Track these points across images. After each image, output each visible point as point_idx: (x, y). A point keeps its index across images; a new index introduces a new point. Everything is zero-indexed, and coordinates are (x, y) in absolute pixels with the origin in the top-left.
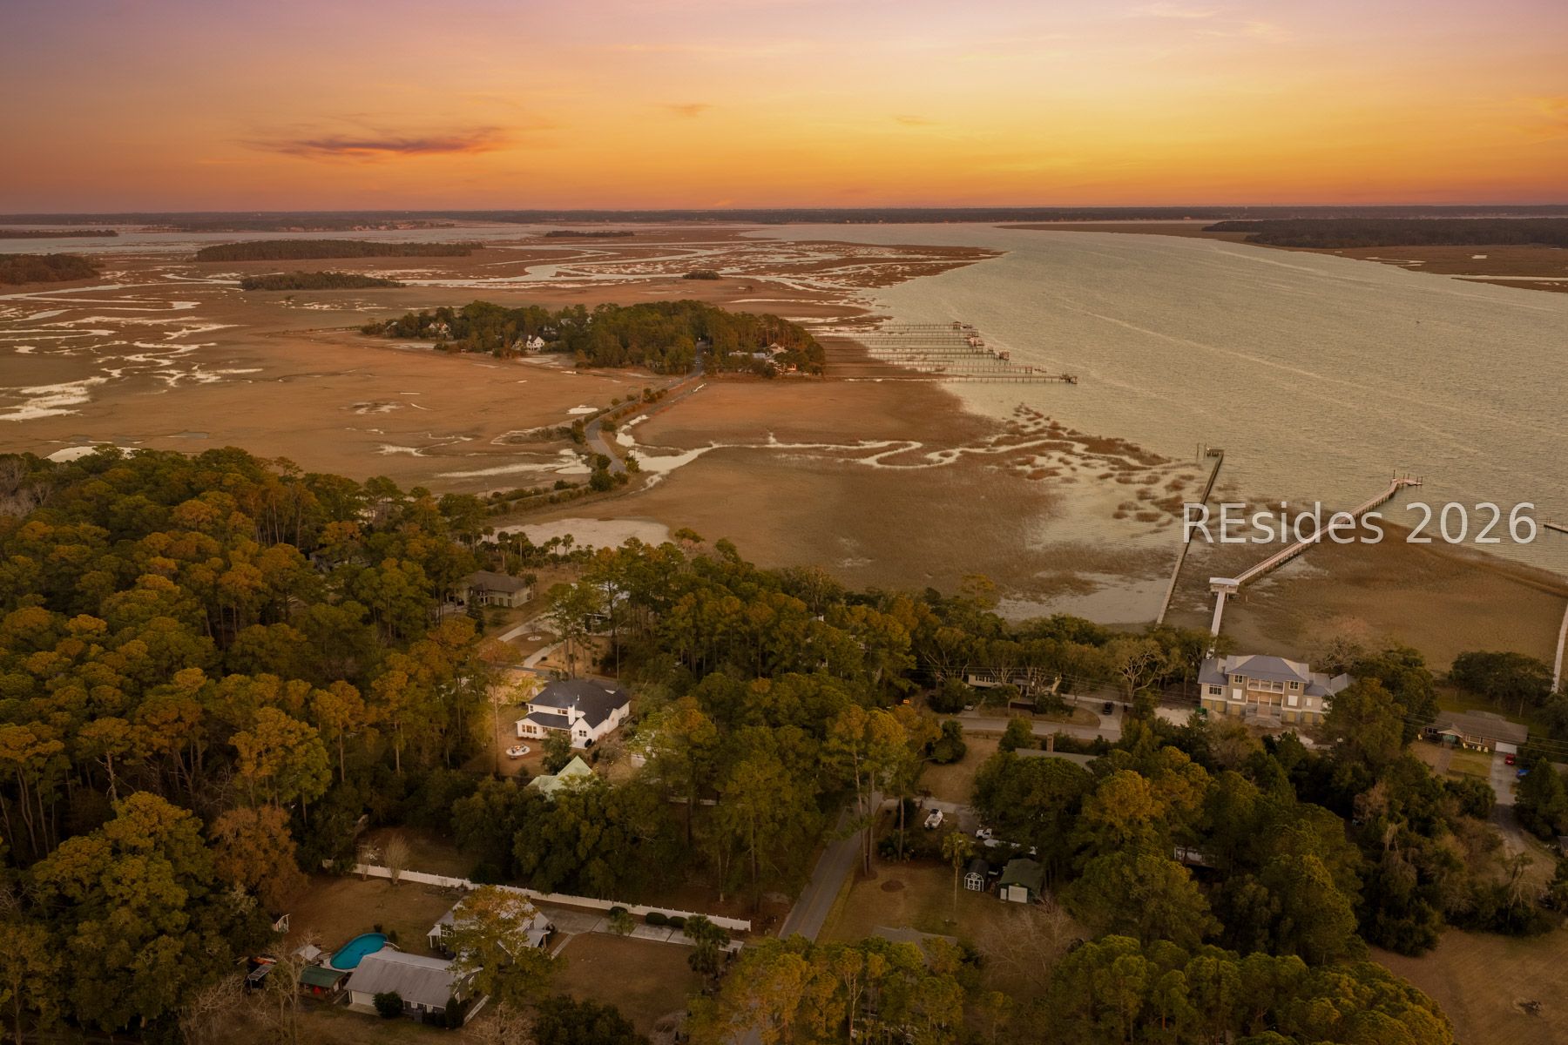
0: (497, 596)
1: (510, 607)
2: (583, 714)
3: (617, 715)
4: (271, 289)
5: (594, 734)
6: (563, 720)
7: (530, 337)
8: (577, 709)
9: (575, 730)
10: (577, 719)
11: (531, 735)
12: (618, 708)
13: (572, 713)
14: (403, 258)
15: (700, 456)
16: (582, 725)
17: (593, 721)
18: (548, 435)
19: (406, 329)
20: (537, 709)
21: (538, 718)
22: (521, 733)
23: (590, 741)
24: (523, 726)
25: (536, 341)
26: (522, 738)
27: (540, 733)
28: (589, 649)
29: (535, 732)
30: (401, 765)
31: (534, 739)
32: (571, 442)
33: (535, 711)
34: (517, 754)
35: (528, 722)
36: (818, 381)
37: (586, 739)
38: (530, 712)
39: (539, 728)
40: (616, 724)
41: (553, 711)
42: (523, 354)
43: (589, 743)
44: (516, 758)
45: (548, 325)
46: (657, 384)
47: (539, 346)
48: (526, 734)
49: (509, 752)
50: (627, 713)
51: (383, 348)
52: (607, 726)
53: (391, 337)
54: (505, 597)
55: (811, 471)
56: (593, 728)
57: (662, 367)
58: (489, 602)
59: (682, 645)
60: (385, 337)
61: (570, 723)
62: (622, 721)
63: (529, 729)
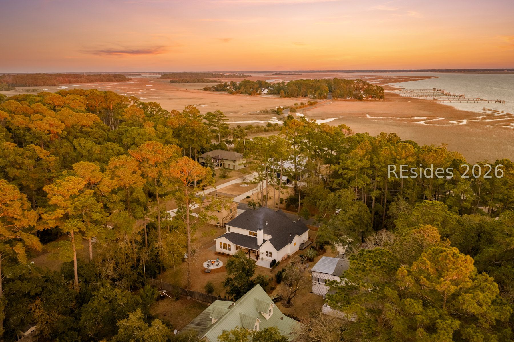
0: (227, 163)
1: (234, 170)
2: (269, 237)
3: (299, 240)
4: (179, 83)
5: (278, 256)
6: (252, 241)
7: (263, 89)
8: (266, 232)
9: (262, 250)
10: (265, 241)
11: (227, 252)
12: (299, 234)
13: (261, 235)
14: (225, 79)
15: (335, 120)
16: (268, 247)
17: (279, 245)
18: (266, 112)
19: (219, 88)
20: (234, 230)
21: (233, 237)
22: (219, 249)
23: (274, 261)
24: (221, 243)
25: (265, 90)
26: (219, 253)
27: (233, 250)
28: (278, 189)
29: (230, 249)
30: (79, 275)
31: (228, 255)
32: (277, 115)
33: (231, 231)
34: (212, 267)
35: (224, 240)
36: (382, 101)
37: (271, 259)
38: (228, 232)
39: (233, 247)
40: (297, 248)
41: (246, 232)
42: (260, 94)
43: (274, 263)
44: (208, 272)
45: (270, 87)
46: (313, 101)
47: (266, 92)
48: (222, 250)
49: (205, 265)
50: (307, 239)
51: (210, 93)
52: (290, 249)
53: (213, 91)
54: (231, 163)
55: (392, 125)
56: (278, 251)
57: (315, 97)
58: (222, 166)
59: (360, 183)
60: (211, 91)
61: (259, 244)
62: (302, 244)
63: (225, 246)
